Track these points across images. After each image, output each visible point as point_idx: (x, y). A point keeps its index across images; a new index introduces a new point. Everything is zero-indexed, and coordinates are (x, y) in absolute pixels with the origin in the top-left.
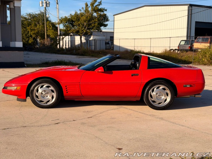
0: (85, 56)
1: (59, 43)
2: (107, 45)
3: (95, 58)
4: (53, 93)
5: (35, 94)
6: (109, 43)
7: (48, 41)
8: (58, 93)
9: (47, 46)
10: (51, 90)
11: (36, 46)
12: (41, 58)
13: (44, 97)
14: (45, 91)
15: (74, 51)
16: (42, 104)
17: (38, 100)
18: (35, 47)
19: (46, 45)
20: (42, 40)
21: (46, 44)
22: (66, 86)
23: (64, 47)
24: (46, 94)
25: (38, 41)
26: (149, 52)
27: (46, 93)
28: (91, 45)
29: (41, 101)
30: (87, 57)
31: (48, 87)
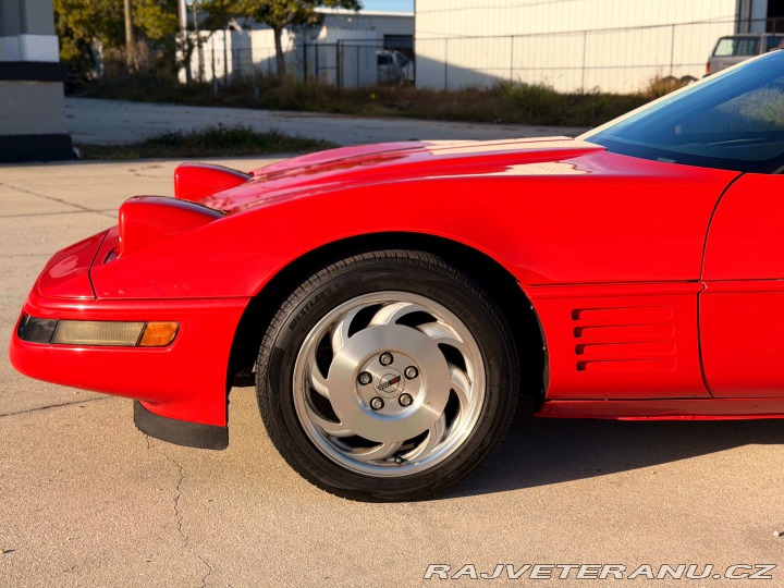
0: (306, 110)
1: (187, 62)
2: (384, 67)
3: (354, 118)
4: (457, 372)
5: (308, 379)
6: (391, 58)
7: (139, 54)
8: (504, 374)
9: (136, 75)
10: (442, 346)
11: (91, 75)
12: (127, 121)
13: (376, 406)
14: (386, 358)
15: (257, 90)
16: (362, 463)
17: (328, 436)
18: (85, 79)
19: (131, 71)
20: (113, 50)
21: (133, 66)
22: (575, 315)
23: (208, 77)
24: (397, 379)
25: (97, 52)
26: (580, 92)
27: (394, 371)
28: (320, 66)
29: (356, 442)
30: (314, 114)
31: (414, 320)
